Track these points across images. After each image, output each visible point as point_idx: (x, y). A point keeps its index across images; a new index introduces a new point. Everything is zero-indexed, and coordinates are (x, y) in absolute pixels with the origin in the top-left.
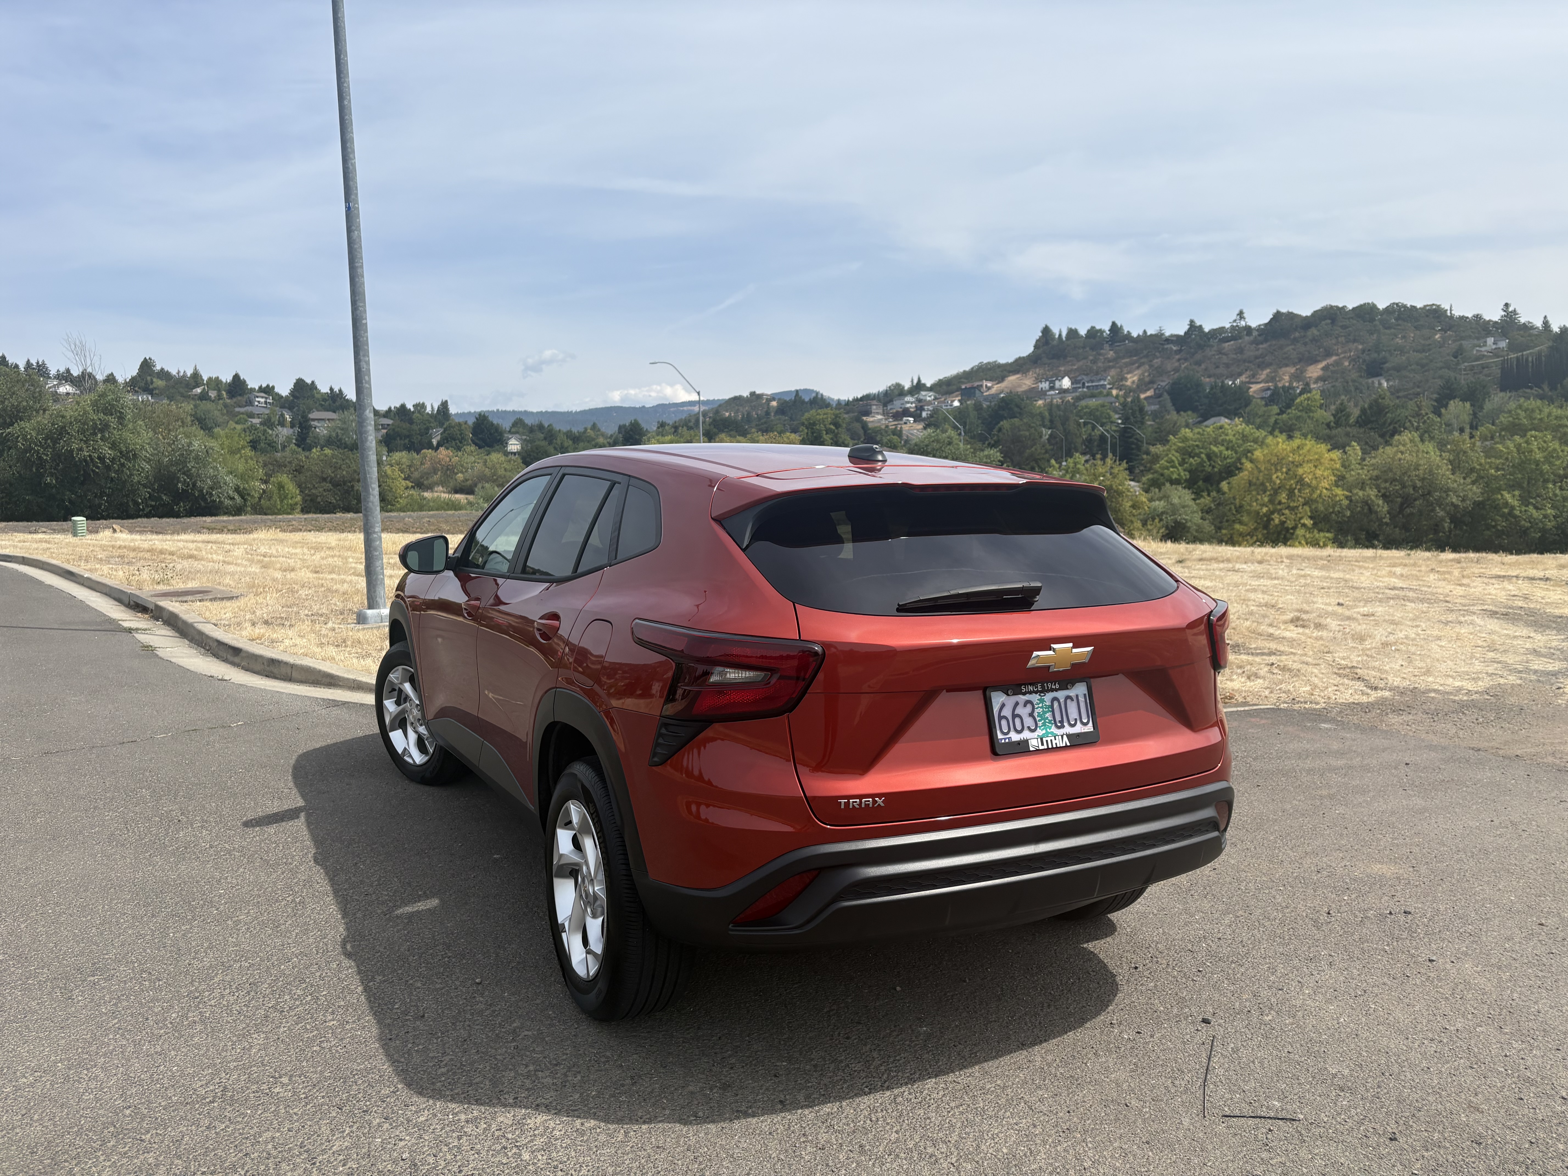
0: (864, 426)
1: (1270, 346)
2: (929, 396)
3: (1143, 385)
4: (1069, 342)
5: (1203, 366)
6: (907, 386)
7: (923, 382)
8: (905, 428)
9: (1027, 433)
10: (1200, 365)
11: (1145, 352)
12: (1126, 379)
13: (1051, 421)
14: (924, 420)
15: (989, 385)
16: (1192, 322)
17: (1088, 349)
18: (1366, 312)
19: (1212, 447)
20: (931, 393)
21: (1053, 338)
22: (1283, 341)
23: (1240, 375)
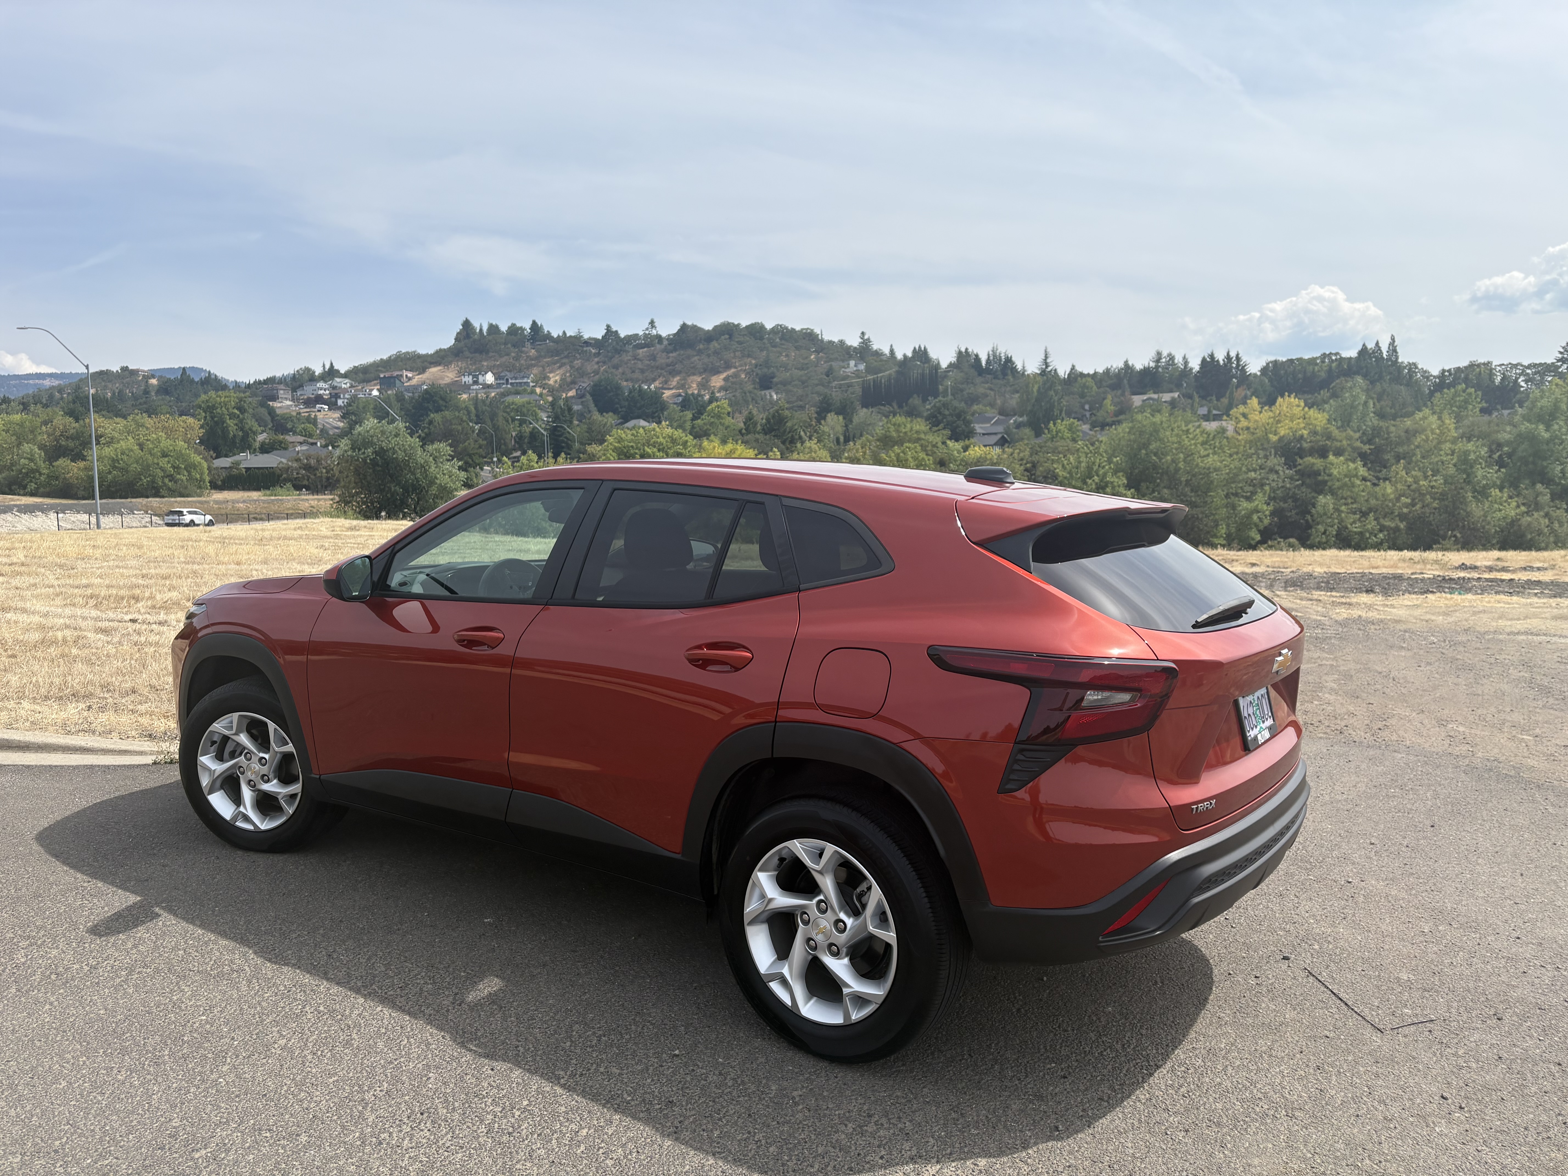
0: (271, 412)
1: (679, 355)
2: (345, 384)
3: (565, 385)
4: (490, 338)
5: (620, 370)
6: (318, 371)
7: (336, 367)
8: (320, 416)
9: (460, 428)
10: (617, 369)
11: (566, 353)
12: (549, 379)
13: (477, 416)
14: (340, 408)
15: (410, 375)
16: (608, 326)
17: (509, 345)
18: (756, 330)
19: (646, 448)
20: (347, 381)
21: (474, 332)
22: (690, 352)
23: (654, 380)
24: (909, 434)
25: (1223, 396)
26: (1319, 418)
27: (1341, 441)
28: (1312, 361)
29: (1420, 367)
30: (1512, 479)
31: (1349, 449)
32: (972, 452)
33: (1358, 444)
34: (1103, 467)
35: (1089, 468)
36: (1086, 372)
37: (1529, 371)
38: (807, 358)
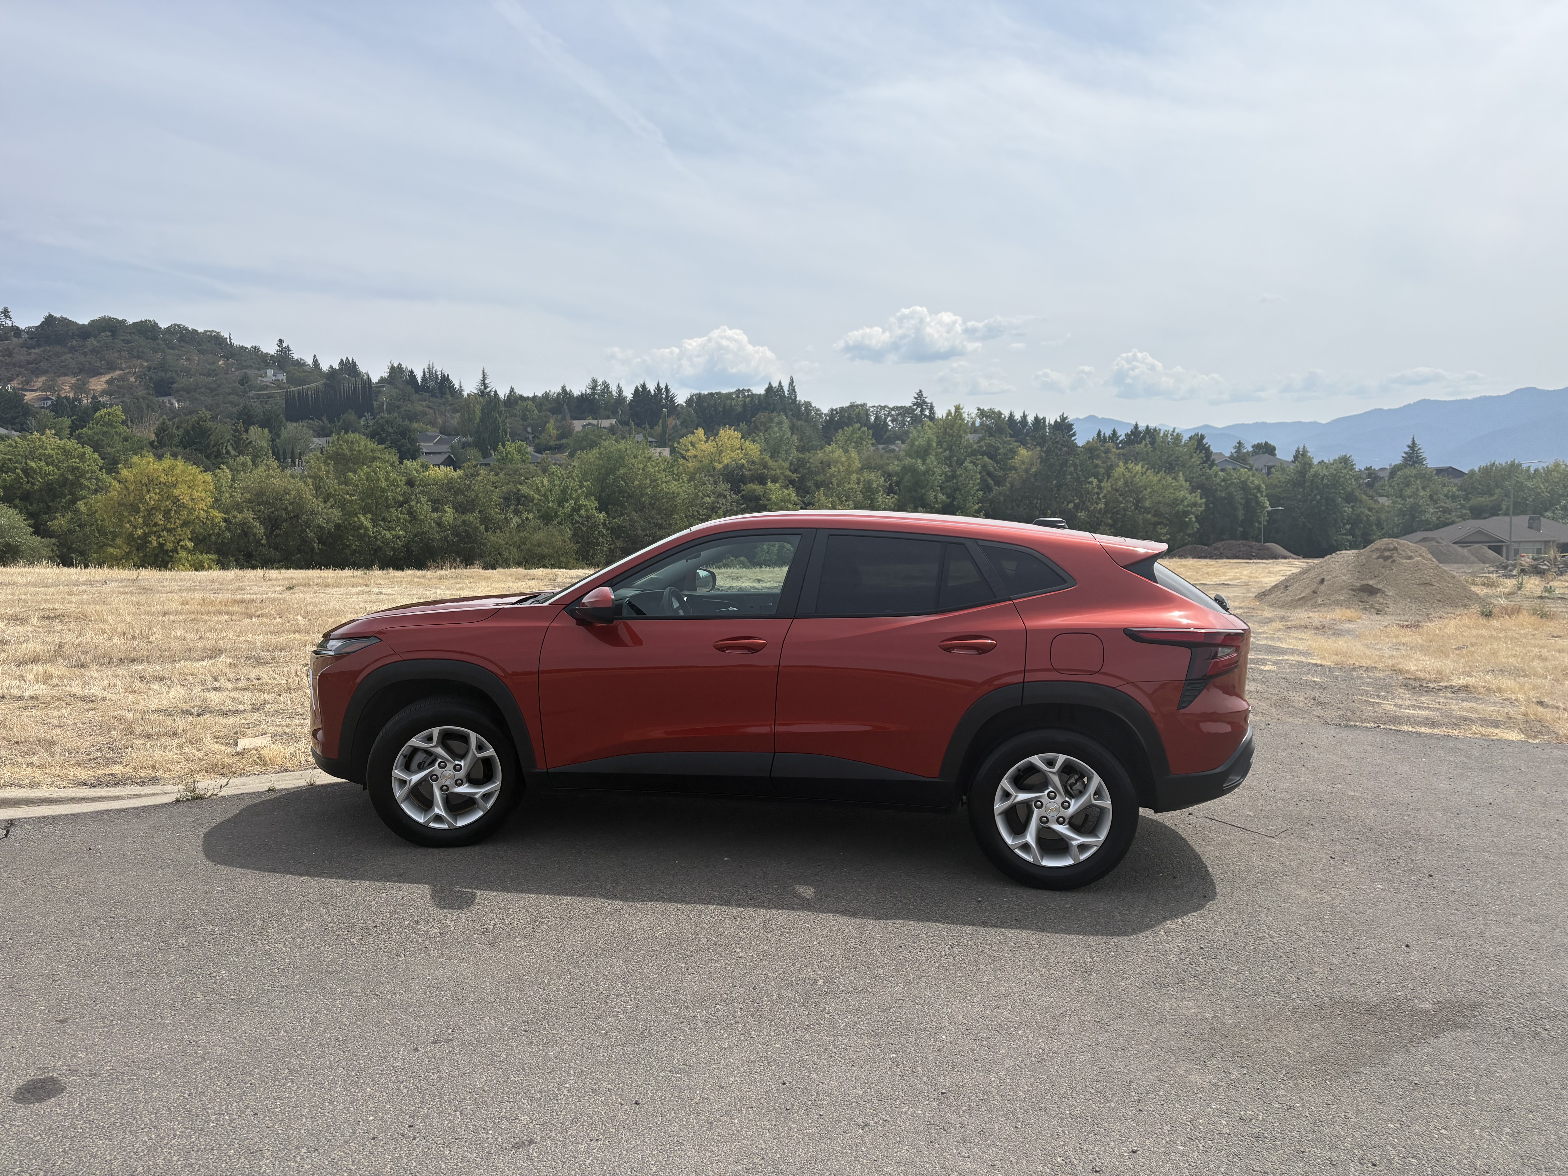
1: (44, 351)
18: (147, 329)
22: (58, 349)
23: (10, 380)
24: (364, 452)
25: (657, 424)
26: (754, 449)
27: (775, 470)
28: (729, 396)
29: (813, 405)
30: (900, 504)
31: (782, 477)
32: (432, 472)
33: (788, 473)
34: (576, 491)
35: (564, 491)
36: (525, 395)
37: (893, 413)
38: (213, 363)
